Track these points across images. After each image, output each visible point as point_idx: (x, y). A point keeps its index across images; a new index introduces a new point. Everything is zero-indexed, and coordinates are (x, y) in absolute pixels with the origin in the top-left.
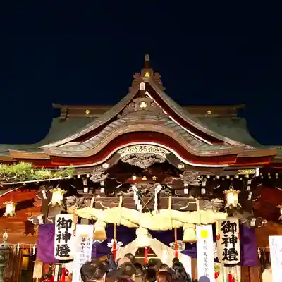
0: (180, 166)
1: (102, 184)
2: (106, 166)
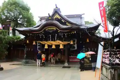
0: (59, 32)
1: (44, 36)
2: (43, 32)
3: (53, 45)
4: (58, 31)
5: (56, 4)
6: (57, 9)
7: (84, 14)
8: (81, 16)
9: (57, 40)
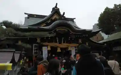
3: (58, 48)
4: (70, 32)
5: (57, 4)
6: (56, 8)
7: (75, 19)
8: (73, 20)
9: (64, 42)
